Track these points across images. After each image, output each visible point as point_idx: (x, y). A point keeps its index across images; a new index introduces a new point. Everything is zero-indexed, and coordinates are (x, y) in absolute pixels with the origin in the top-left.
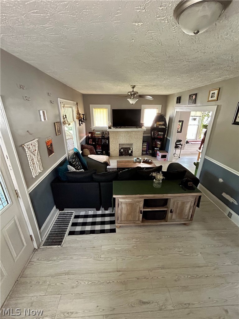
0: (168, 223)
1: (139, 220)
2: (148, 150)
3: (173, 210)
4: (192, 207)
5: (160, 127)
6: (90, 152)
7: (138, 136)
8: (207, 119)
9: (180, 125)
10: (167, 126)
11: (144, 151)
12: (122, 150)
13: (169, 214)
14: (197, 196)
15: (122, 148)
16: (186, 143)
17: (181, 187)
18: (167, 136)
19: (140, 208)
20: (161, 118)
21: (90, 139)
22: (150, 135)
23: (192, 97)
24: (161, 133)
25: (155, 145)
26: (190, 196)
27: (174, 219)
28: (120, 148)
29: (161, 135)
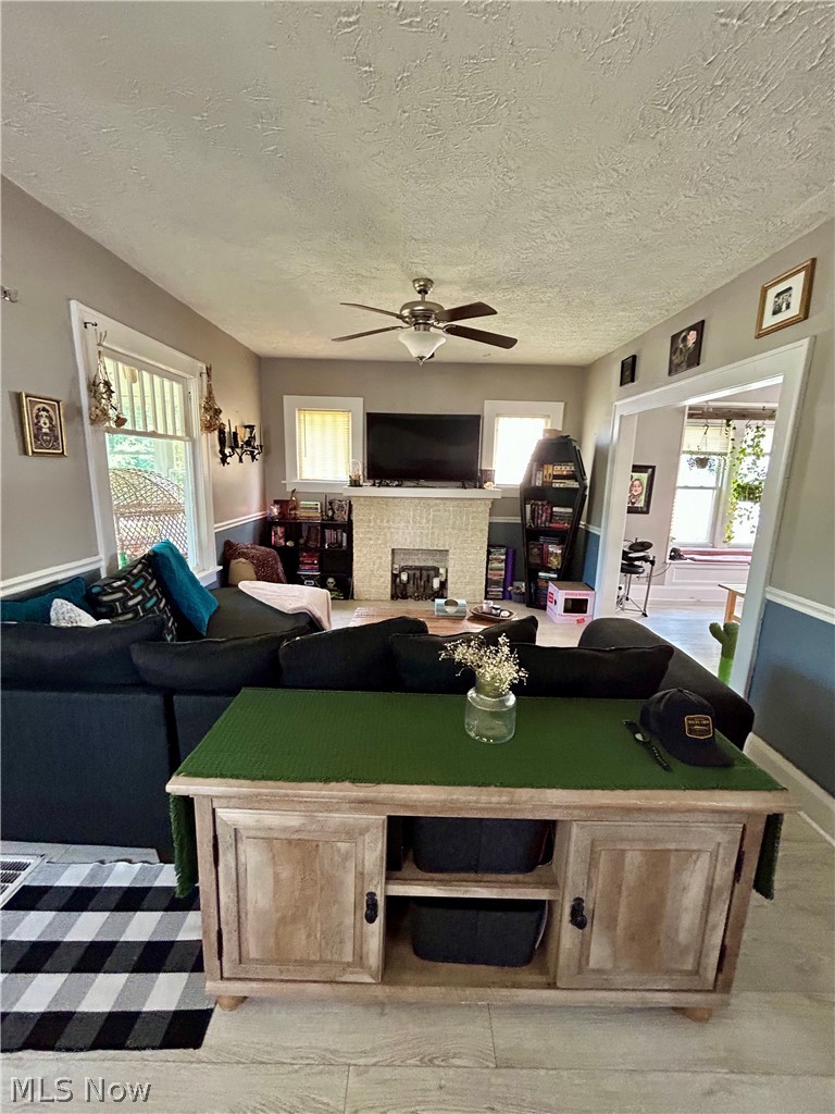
0: (564, 994)
1: (360, 960)
2: (514, 579)
3: (588, 905)
4: (721, 890)
5: (557, 485)
6: (256, 573)
7: (468, 519)
8: (754, 463)
9: (641, 484)
10: (588, 482)
11: (496, 583)
12: (404, 577)
13: (567, 936)
14: (750, 814)
15: (403, 569)
16: (672, 558)
17: (643, 743)
18: (589, 521)
19: (360, 875)
20: (560, 449)
21: (277, 524)
22: (518, 520)
23: (685, 339)
24: (562, 510)
25: (542, 559)
26: (704, 810)
27: (599, 971)
28: (396, 566)
29: (563, 517)
